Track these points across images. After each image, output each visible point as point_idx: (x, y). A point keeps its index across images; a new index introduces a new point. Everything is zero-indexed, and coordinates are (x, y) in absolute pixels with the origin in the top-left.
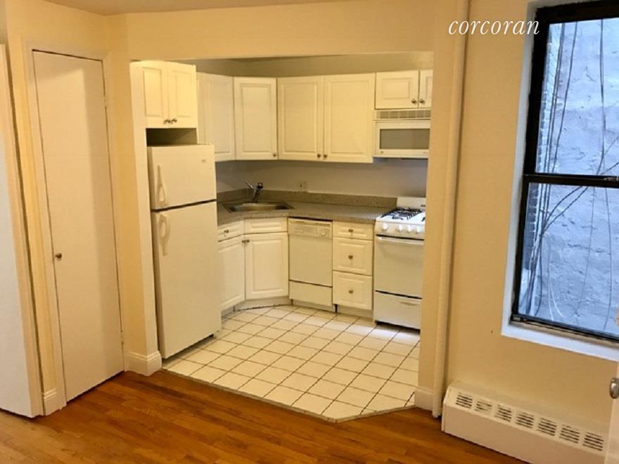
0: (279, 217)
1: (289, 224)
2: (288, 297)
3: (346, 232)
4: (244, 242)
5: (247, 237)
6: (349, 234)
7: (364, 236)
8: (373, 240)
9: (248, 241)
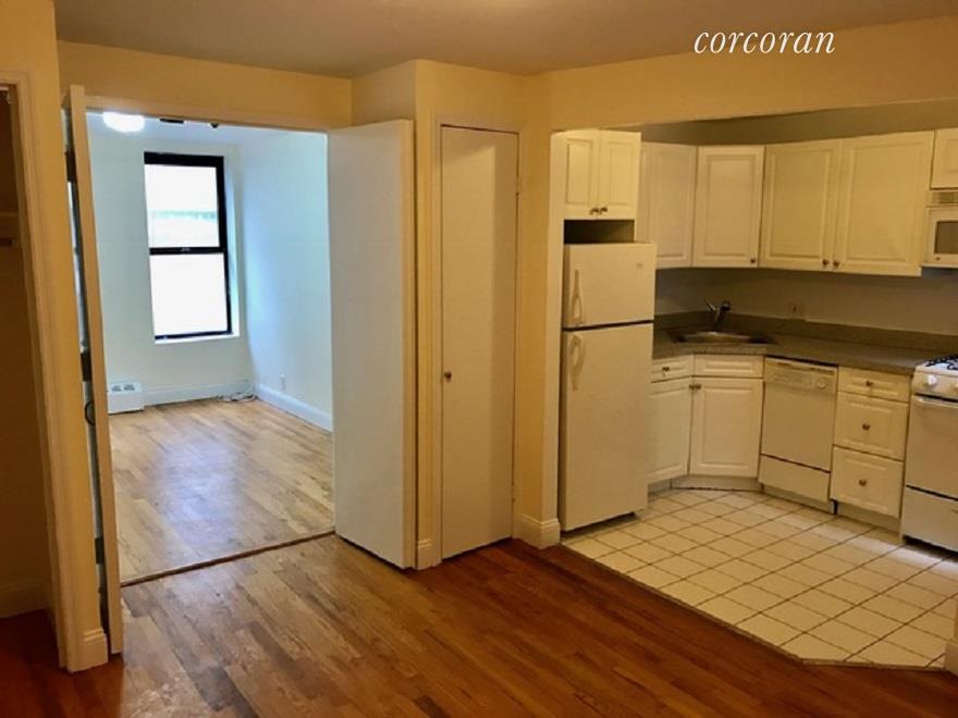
0: (749, 354)
1: (767, 366)
2: (756, 479)
3: (861, 385)
4: (692, 387)
5: (698, 381)
6: (868, 389)
7: (894, 394)
8: (909, 403)
9: (699, 387)
